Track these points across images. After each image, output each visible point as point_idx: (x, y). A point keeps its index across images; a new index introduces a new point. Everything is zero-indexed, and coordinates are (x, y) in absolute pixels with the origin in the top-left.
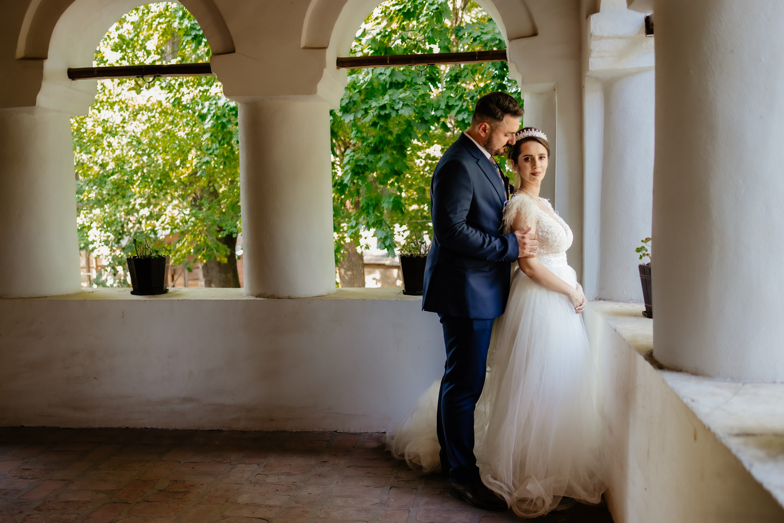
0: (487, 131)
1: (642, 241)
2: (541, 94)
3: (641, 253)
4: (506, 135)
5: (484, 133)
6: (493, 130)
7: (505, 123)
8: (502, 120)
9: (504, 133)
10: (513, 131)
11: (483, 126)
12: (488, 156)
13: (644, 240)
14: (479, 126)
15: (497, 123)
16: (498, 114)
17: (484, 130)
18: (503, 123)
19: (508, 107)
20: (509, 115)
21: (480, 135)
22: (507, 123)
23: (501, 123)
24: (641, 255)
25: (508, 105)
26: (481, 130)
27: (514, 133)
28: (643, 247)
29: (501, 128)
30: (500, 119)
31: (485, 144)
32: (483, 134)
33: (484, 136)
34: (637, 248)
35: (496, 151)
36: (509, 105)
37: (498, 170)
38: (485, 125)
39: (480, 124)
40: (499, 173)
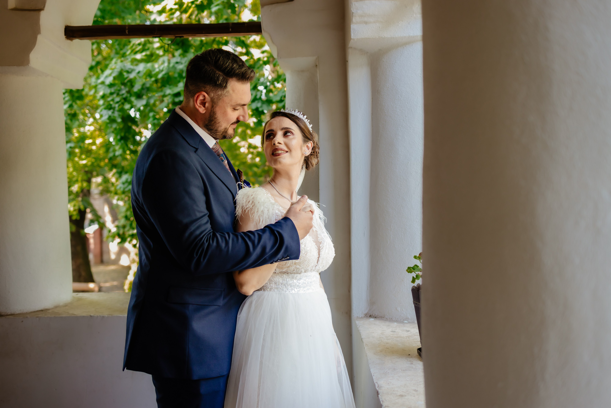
0: (207, 105)
1: (415, 257)
2: (303, 71)
3: (414, 274)
4: (235, 109)
5: (203, 108)
6: (213, 103)
7: (231, 92)
8: (226, 87)
9: (231, 105)
10: (243, 103)
11: (201, 98)
12: (211, 142)
13: (418, 255)
14: (195, 98)
15: (220, 93)
16: (218, 78)
17: (203, 103)
18: (228, 92)
19: (232, 69)
20: (234, 79)
21: (198, 110)
22: (233, 91)
23: (225, 91)
24: (413, 277)
25: (231, 65)
26: (199, 104)
27: (244, 105)
28: (416, 265)
29: (225, 99)
30: (223, 86)
31: (207, 123)
32: (202, 110)
33: (204, 112)
34: (409, 268)
35: (223, 132)
36: (233, 65)
37: (226, 162)
38: (204, 96)
39: (196, 96)
40: (227, 167)
